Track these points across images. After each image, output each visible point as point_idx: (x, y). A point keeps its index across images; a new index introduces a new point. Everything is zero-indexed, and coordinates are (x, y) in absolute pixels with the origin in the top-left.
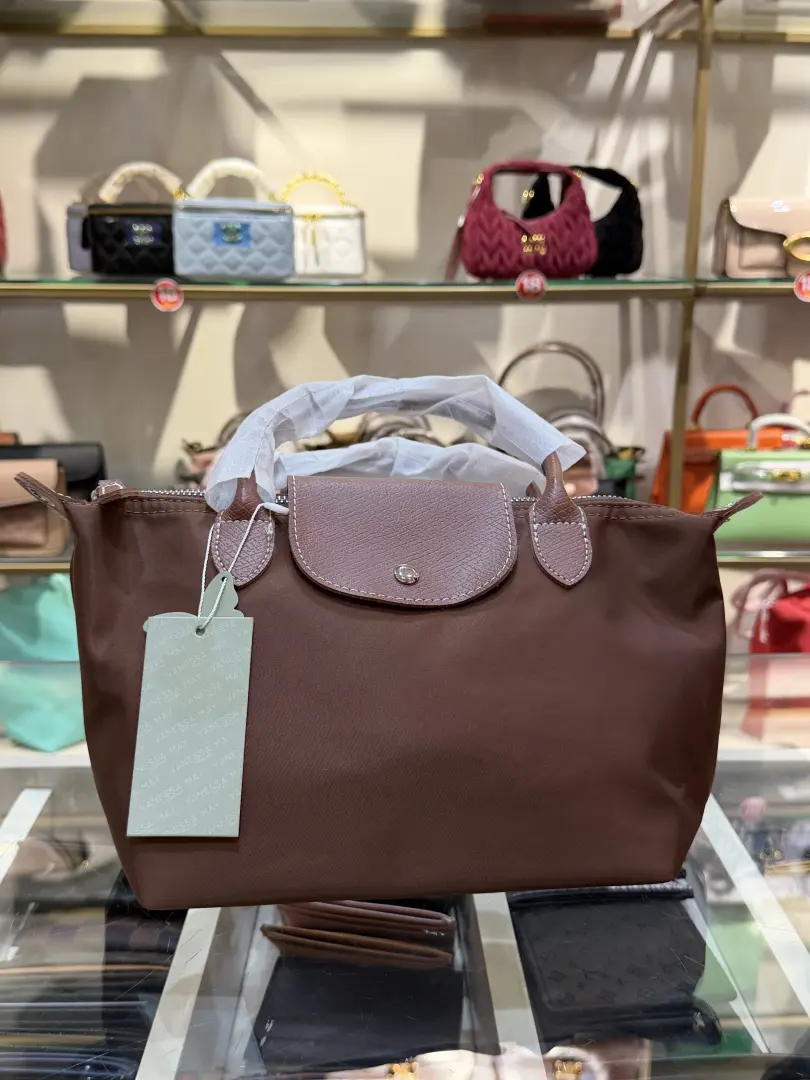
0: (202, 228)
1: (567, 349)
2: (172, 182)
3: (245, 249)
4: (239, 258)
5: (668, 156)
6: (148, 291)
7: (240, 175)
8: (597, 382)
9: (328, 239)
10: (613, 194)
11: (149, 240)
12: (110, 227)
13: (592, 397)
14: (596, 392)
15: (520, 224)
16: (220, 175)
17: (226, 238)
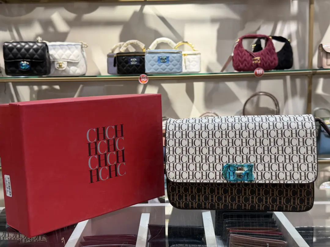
0: (154, 58)
1: (267, 94)
2: (142, 46)
3: (167, 64)
4: (166, 67)
5: (297, 32)
6: (138, 78)
7: (165, 42)
8: (277, 104)
9: (189, 61)
10: (282, 44)
11: (136, 63)
12: (123, 59)
13: (275, 110)
14: (276, 108)
15: (251, 54)
16: (159, 42)
17: (162, 61)
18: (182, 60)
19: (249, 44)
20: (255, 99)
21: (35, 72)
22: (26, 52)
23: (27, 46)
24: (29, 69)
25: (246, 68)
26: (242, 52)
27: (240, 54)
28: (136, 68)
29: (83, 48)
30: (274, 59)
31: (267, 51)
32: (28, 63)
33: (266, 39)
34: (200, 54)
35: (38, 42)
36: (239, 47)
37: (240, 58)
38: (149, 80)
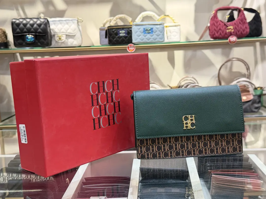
0: (140, 30)
1: (239, 60)
2: (130, 19)
3: (152, 35)
4: (150, 37)
6: (126, 47)
7: (149, 15)
8: (248, 69)
9: (170, 32)
10: (253, 15)
11: (124, 34)
12: (113, 32)
13: (247, 73)
14: (248, 72)
15: (226, 24)
16: (144, 16)
17: (147, 32)
18: (164, 31)
19: (224, 15)
20: (229, 64)
21: (39, 44)
22: (31, 27)
23: (31, 22)
24: (34, 42)
25: (221, 36)
26: (217, 23)
27: (216, 24)
28: (125, 39)
29: (79, 23)
30: (246, 28)
31: (240, 21)
32: (33, 36)
33: (238, 10)
34: (180, 26)
35: (40, 18)
36: (214, 18)
37: (216, 28)
38: (136, 49)
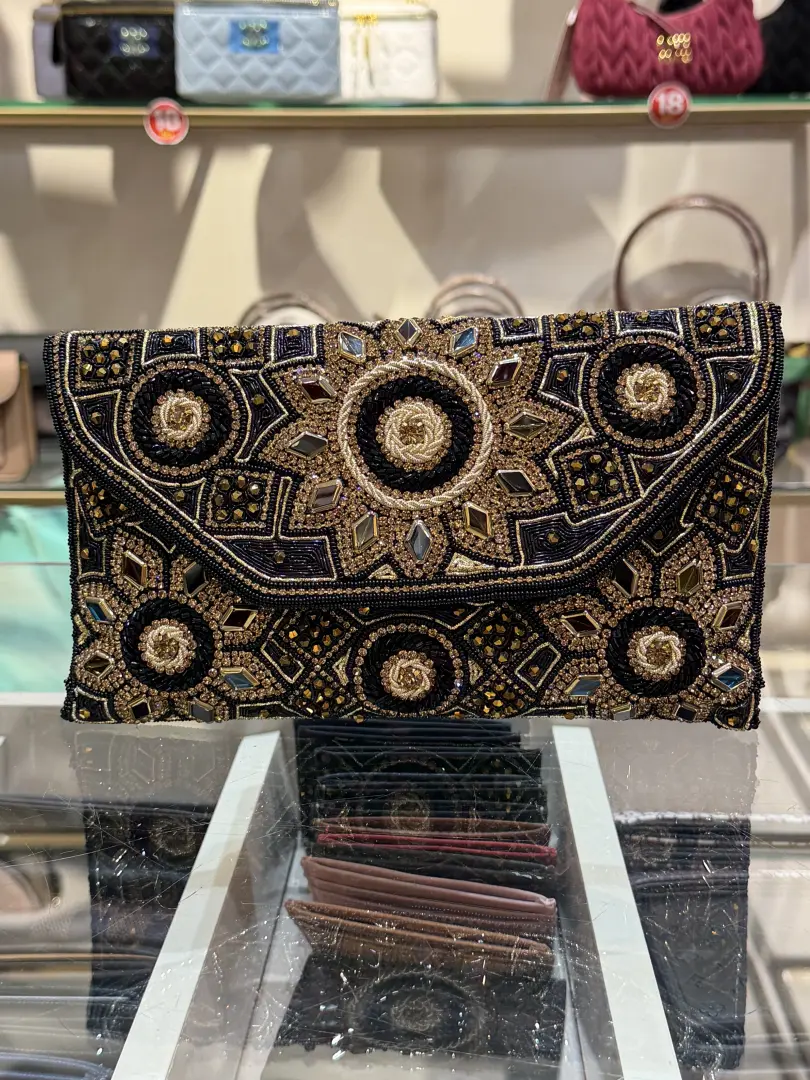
1: (717, 205)
3: (271, 57)
4: (265, 69)
6: (141, 117)
9: (386, 49)
11: (143, 50)
12: (89, 32)
13: (751, 273)
14: (757, 267)
15: (657, 21)
17: (246, 42)
18: (338, 43)
20: (671, 223)
28: (147, 73)
31: (721, 10)
34: (434, 17)
38: (191, 128)
